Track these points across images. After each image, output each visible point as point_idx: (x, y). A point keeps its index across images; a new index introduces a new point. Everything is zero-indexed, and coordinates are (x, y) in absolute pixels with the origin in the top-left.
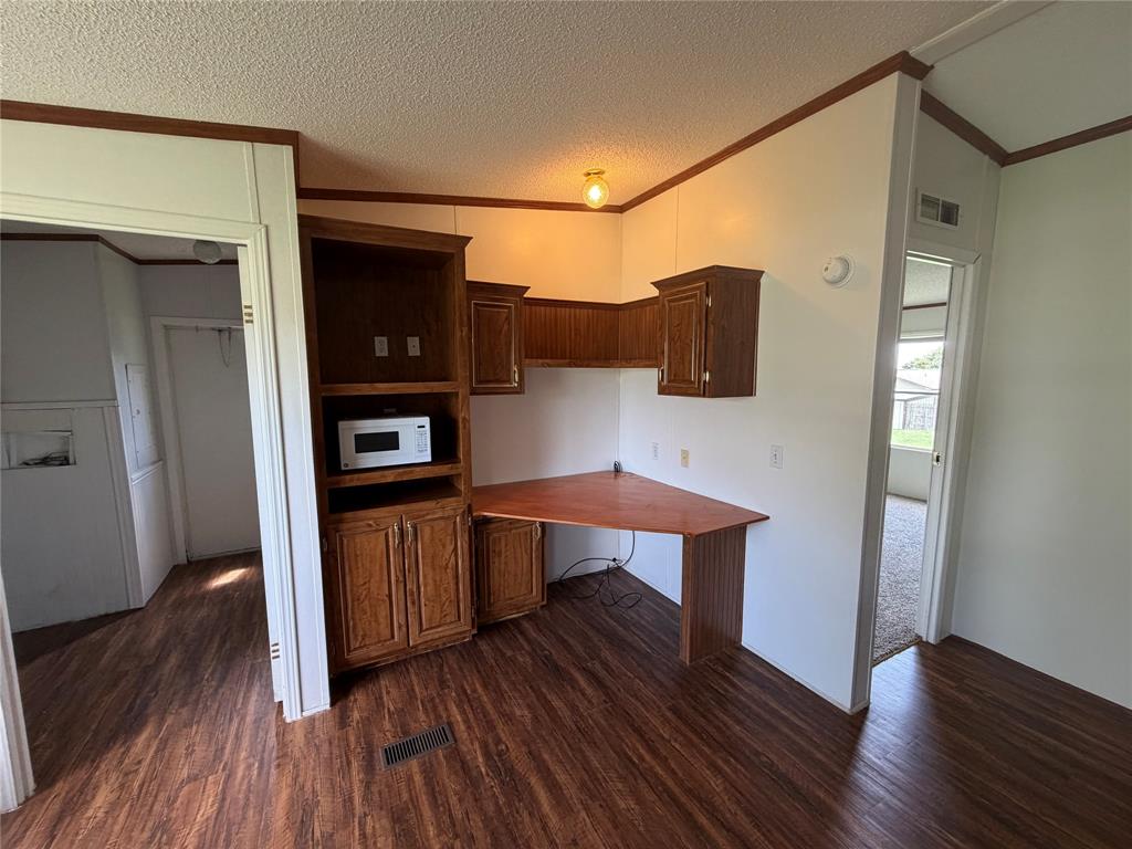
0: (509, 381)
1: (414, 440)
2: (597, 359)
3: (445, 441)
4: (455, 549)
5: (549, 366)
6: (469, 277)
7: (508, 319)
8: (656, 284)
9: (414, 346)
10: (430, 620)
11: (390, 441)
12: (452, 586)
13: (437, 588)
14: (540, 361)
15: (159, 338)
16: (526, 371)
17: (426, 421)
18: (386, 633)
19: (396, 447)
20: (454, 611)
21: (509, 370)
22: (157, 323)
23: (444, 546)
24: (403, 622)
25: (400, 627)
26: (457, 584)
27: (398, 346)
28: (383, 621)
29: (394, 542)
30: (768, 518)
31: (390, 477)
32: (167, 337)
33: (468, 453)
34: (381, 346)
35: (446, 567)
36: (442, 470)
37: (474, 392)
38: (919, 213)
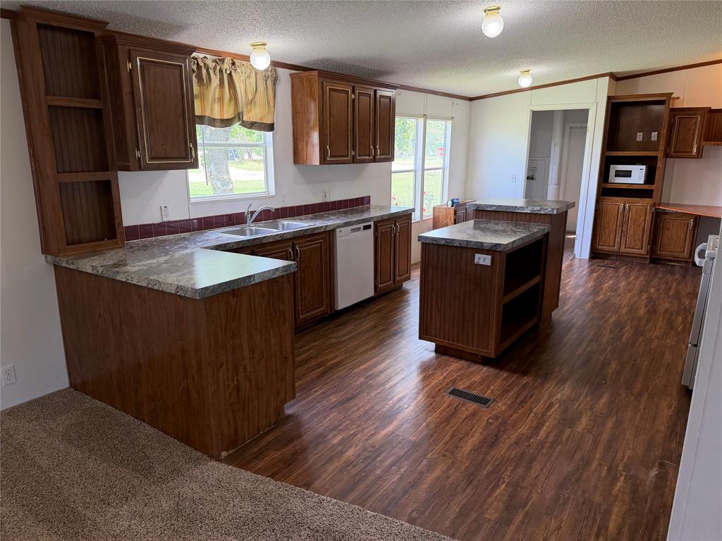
0: (691, 152)
1: (638, 175)
3: (650, 178)
4: (645, 219)
7: (696, 123)
9: (654, 137)
10: (629, 244)
11: (628, 174)
12: (641, 234)
13: (634, 232)
14: (713, 142)
15: (567, 130)
17: (644, 167)
18: (612, 243)
19: (630, 176)
20: (640, 244)
21: (693, 147)
22: (568, 126)
23: (640, 217)
24: (619, 242)
25: (617, 243)
26: (643, 233)
27: (648, 135)
28: (612, 239)
29: (621, 211)
31: (624, 187)
32: (570, 131)
34: (640, 136)
35: (639, 226)
36: (647, 187)
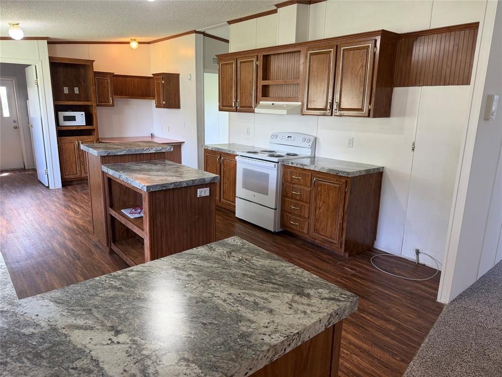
0: (109, 102)
1: (80, 119)
2: (139, 96)
3: (89, 119)
5: (123, 98)
6: (95, 70)
7: (107, 83)
8: (153, 74)
9: (76, 91)
11: (73, 118)
14: (119, 96)
16: (115, 99)
17: (83, 113)
18: (75, 172)
19: (75, 120)
21: (109, 99)
24: (80, 169)
25: (79, 171)
27: (71, 90)
28: (74, 169)
29: (76, 147)
30: (184, 142)
31: (74, 128)
33: (97, 123)
34: (66, 90)
36: (88, 127)
37: (98, 105)
38: (212, 62)
